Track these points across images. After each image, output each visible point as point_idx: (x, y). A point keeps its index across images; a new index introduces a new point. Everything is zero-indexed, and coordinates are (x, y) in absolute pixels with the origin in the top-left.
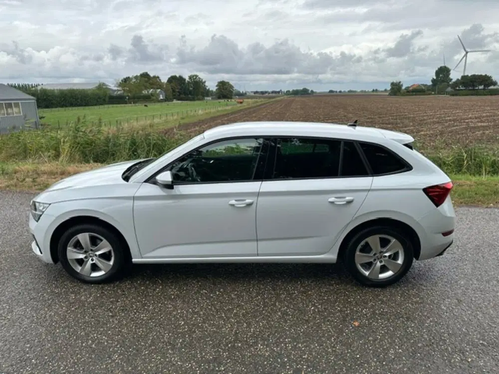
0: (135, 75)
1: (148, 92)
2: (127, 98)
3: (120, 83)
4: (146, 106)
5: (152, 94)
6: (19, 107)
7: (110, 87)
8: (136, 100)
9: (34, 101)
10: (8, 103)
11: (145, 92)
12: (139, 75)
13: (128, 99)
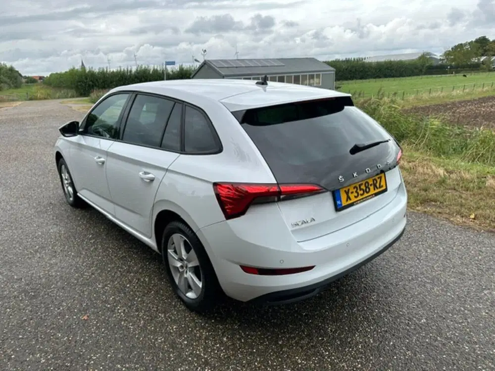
0: (469, 41)
1: (479, 60)
2: (449, 67)
3: (450, 51)
4: (465, 76)
5: (483, 63)
6: (320, 79)
7: (435, 57)
8: (459, 69)
9: (333, 72)
10: (311, 75)
11: (475, 60)
12: (474, 40)
13: (450, 69)
